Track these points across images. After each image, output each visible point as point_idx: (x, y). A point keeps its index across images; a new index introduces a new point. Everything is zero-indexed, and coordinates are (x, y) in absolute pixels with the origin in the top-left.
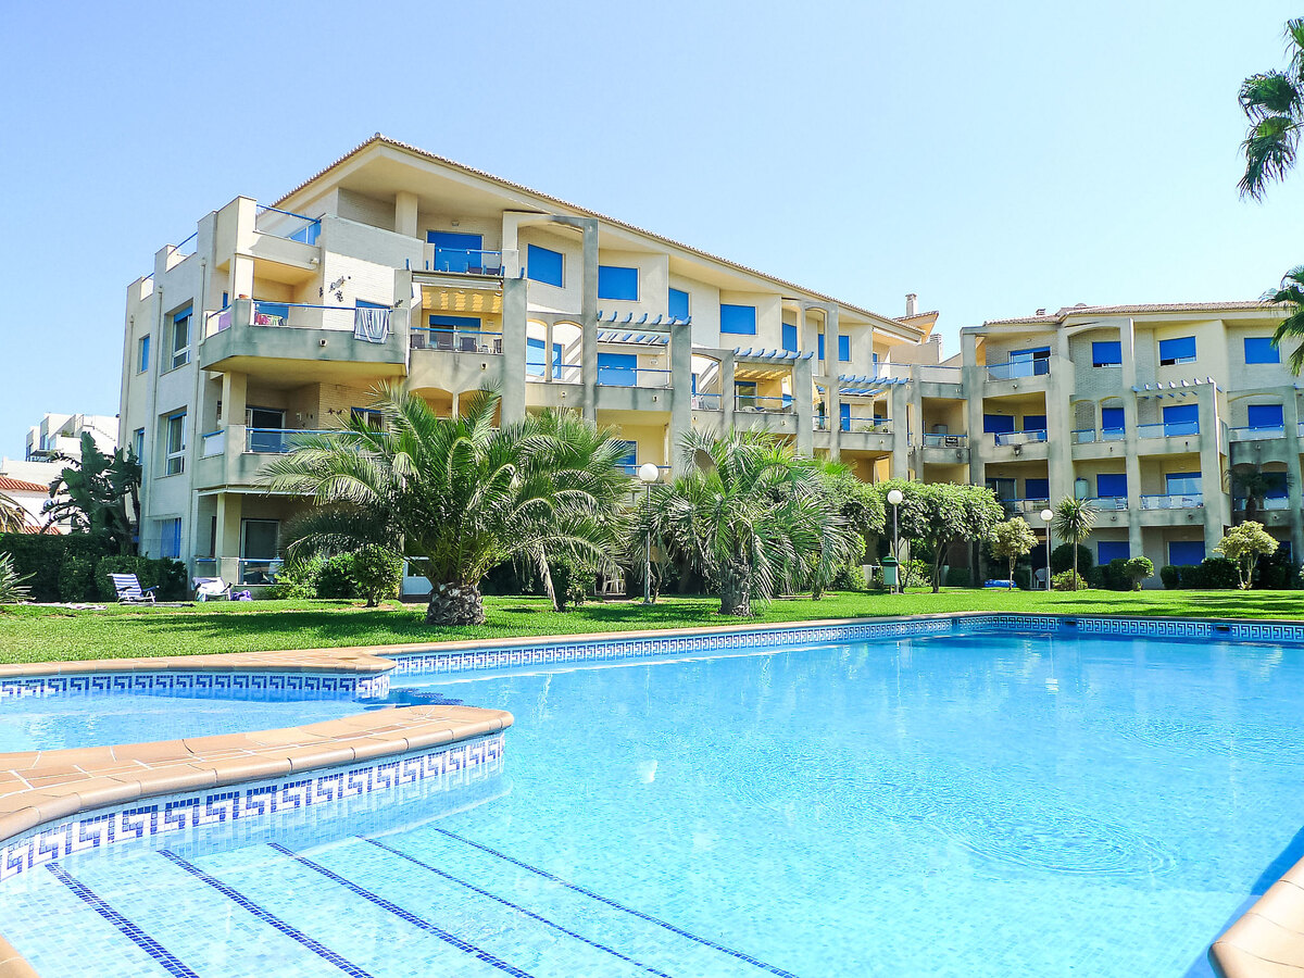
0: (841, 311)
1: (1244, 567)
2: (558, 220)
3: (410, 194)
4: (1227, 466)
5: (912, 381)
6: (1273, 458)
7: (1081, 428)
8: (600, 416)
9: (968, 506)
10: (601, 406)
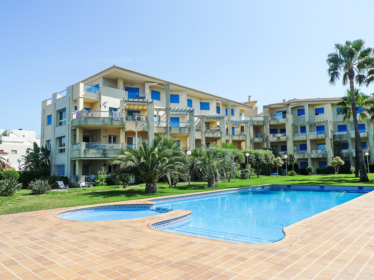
0: (231, 103)
1: (336, 168)
2: (159, 84)
3: (121, 79)
4: (332, 142)
5: (250, 121)
6: (344, 139)
7: (295, 132)
8: (172, 135)
9: (266, 156)
10: (172, 132)
